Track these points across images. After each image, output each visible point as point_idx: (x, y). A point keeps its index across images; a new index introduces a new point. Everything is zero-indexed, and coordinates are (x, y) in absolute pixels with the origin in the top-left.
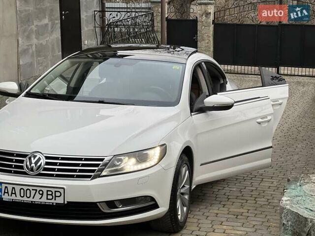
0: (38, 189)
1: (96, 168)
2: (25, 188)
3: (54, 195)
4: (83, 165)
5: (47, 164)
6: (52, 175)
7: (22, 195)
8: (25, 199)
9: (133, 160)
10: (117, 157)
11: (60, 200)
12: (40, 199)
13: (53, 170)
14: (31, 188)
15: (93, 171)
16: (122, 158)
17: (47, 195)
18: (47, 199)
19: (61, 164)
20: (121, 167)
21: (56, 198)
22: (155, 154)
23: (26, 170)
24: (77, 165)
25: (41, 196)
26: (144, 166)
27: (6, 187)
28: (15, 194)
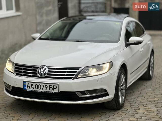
0: (45, 85)
1: (75, 74)
2: (38, 84)
3: (53, 88)
4: (68, 72)
5: (49, 71)
6: (52, 78)
7: (37, 88)
8: (38, 90)
9: (95, 70)
10: (86, 68)
11: (56, 91)
12: (46, 90)
13: (52, 75)
14: (41, 84)
15: (73, 75)
16: (89, 68)
17: (50, 88)
18: (50, 90)
19: (56, 72)
20: (88, 73)
21: (54, 89)
22: (107, 66)
23: (38, 75)
24: (65, 72)
25: (46, 88)
26: (100, 73)
27: (28, 84)
28: (33, 87)
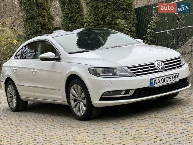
0: (169, 76)
2: (164, 78)
5: (165, 64)
8: (164, 83)
11: (178, 80)
12: (170, 81)
14: (166, 77)
17: (173, 78)
18: (173, 80)
24: (174, 62)
27: (155, 80)
28: (160, 82)
